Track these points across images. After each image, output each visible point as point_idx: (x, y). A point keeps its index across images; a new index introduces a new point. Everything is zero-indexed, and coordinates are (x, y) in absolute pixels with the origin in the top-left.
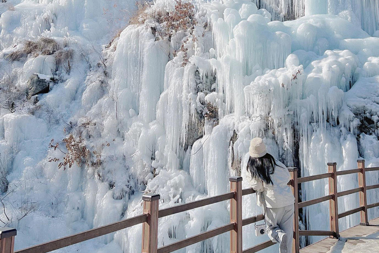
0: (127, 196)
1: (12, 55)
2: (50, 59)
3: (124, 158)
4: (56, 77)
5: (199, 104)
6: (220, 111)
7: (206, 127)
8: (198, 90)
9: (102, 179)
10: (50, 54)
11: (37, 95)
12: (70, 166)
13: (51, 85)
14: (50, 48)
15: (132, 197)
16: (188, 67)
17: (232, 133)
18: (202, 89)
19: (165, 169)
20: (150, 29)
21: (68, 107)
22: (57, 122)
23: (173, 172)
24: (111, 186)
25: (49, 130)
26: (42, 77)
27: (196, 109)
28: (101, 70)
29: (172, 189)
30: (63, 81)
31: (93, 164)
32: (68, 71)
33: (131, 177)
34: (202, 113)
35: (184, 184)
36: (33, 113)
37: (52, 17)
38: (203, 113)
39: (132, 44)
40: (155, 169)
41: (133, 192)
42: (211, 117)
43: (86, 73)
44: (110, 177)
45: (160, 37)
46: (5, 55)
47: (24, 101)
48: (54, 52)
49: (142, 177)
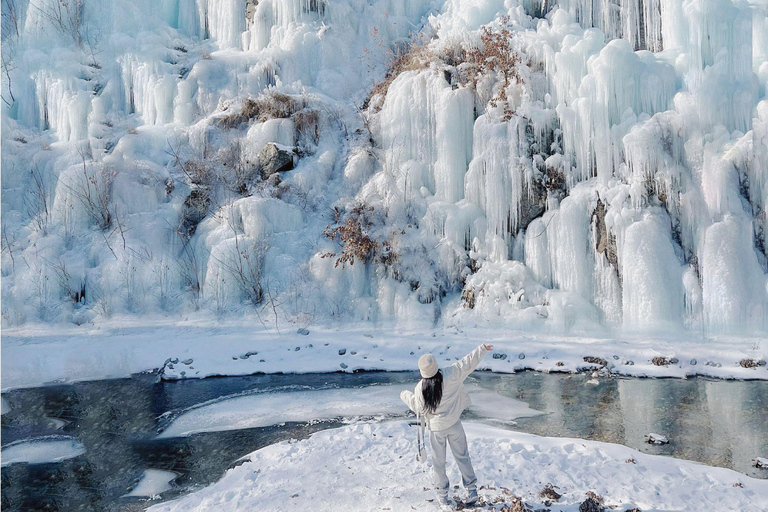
0: (438, 297)
1: (225, 121)
2: (286, 123)
3: (425, 250)
4: (301, 148)
5: (537, 171)
6: (569, 179)
7: (550, 200)
8: (531, 153)
9: (399, 278)
10: (284, 117)
11: (277, 173)
12: (352, 263)
13: (295, 158)
14: (283, 108)
15: (444, 299)
16: (515, 121)
17: (594, 205)
18: (537, 150)
19: (489, 260)
20: (441, 75)
21: (324, 188)
22: (314, 208)
23: (502, 262)
24: (414, 286)
25: (305, 219)
26: (282, 148)
27: (533, 178)
28: (364, 138)
29: (508, 284)
30: (310, 154)
31: (384, 259)
32: (316, 140)
33: (438, 274)
34: (540, 183)
35: (523, 278)
36: (279, 197)
37: (274, 66)
38: (543, 183)
39: (415, 96)
40: (475, 262)
41: (444, 294)
42: (555, 187)
43: (341, 142)
44: (410, 275)
45: (459, 84)
46: (215, 120)
47: (258, 182)
48: (290, 113)
49: (455, 273)
